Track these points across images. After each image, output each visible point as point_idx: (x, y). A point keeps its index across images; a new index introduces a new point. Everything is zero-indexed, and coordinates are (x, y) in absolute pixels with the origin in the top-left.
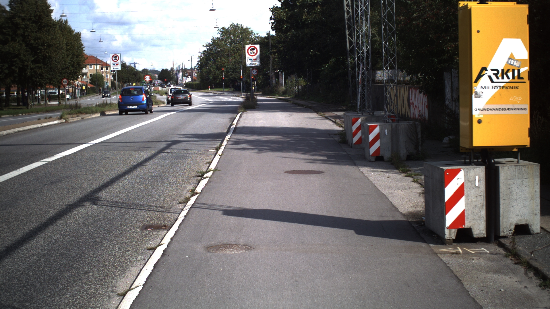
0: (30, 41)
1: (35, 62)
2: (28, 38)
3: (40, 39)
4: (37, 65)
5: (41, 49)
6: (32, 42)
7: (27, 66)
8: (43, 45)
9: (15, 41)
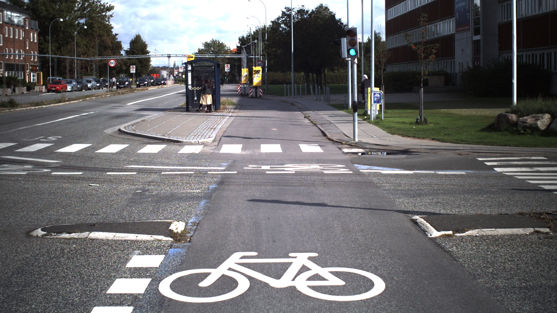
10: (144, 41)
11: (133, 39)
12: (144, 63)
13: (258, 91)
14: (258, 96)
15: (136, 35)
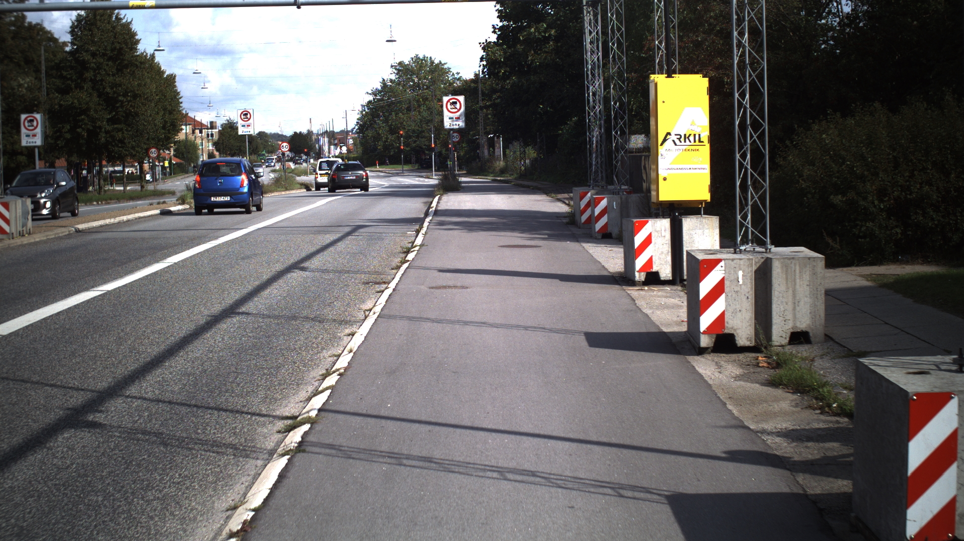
0: (104, 88)
1: (112, 121)
2: (102, 84)
3: (120, 85)
4: (115, 126)
5: (122, 102)
6: (108, 90)
7: (100, 128)
8: (125, 95)
9: (82, 88)
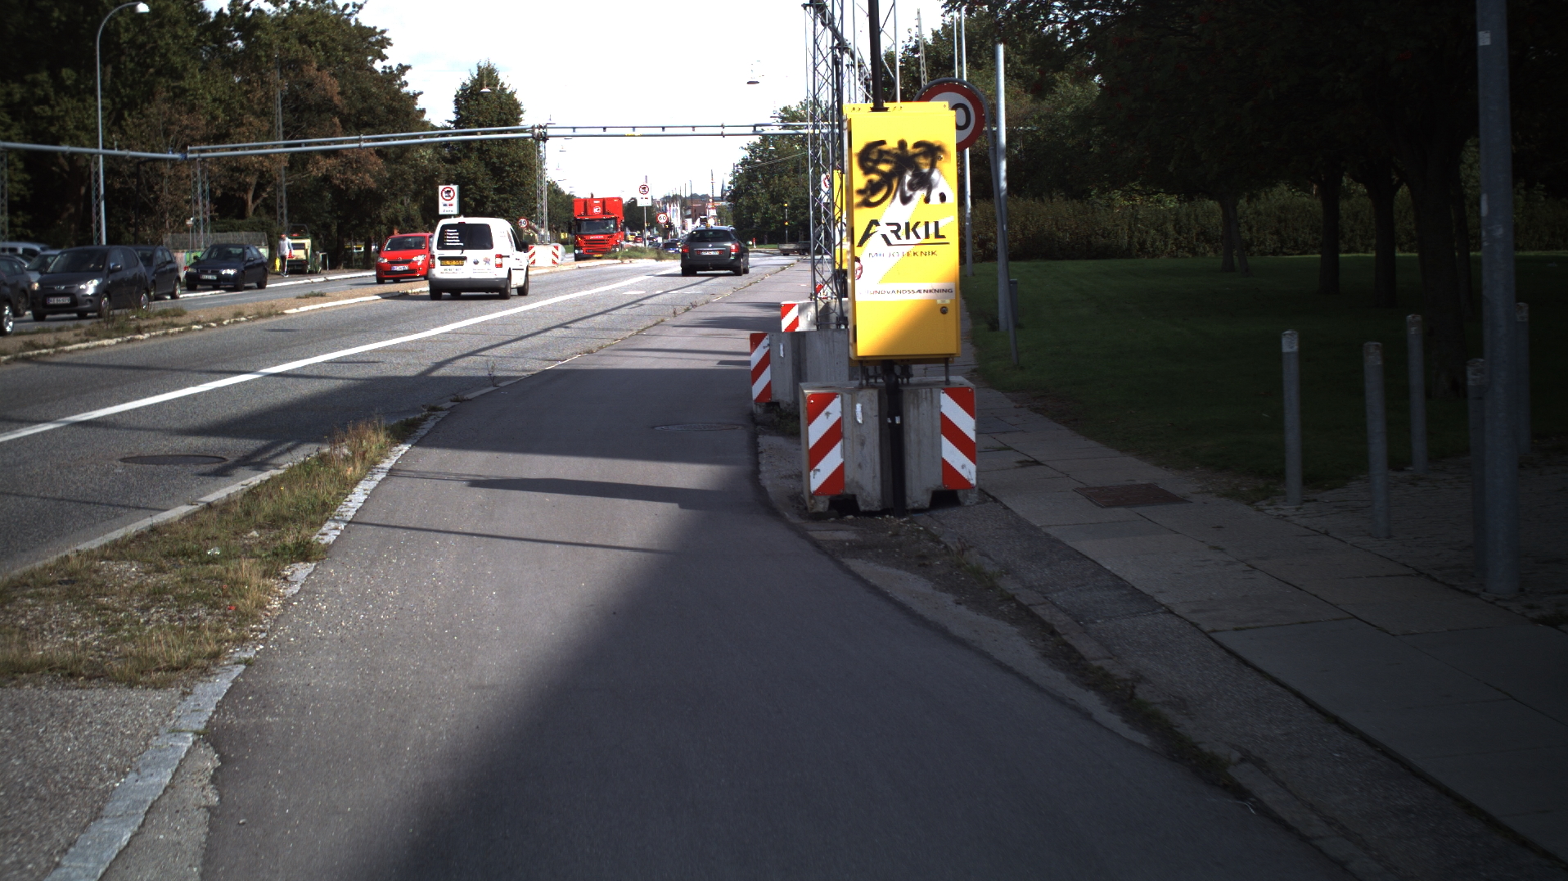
10: (508, 92)
11: (468, 82)
12: (508, 176)
13: (916, 419)
14: (920, 485)
15: (479, 67)
